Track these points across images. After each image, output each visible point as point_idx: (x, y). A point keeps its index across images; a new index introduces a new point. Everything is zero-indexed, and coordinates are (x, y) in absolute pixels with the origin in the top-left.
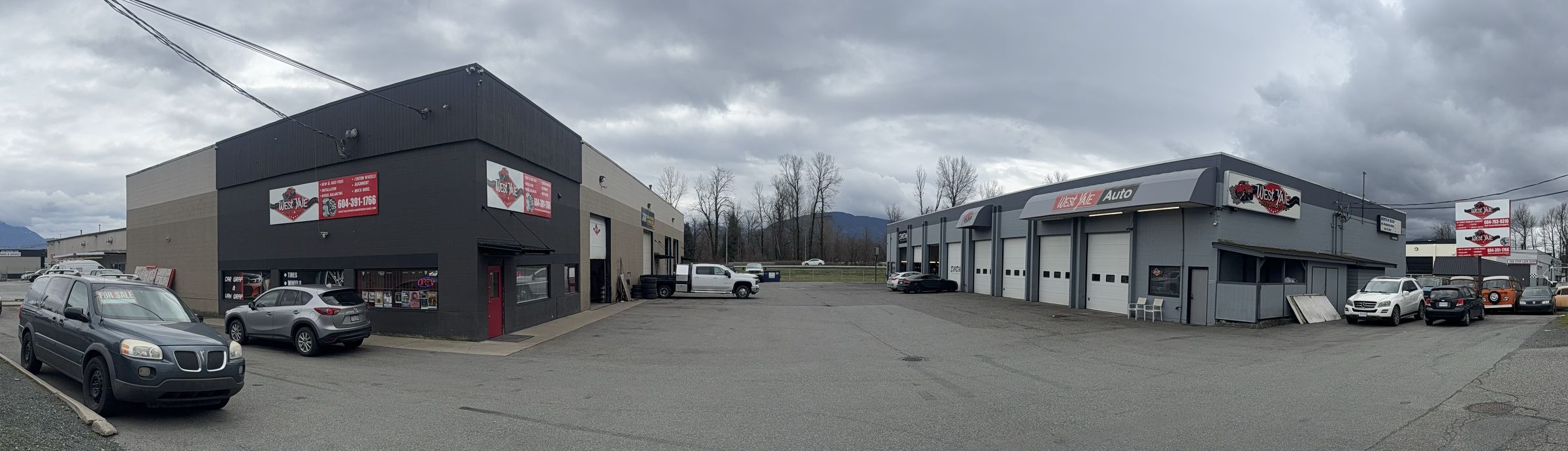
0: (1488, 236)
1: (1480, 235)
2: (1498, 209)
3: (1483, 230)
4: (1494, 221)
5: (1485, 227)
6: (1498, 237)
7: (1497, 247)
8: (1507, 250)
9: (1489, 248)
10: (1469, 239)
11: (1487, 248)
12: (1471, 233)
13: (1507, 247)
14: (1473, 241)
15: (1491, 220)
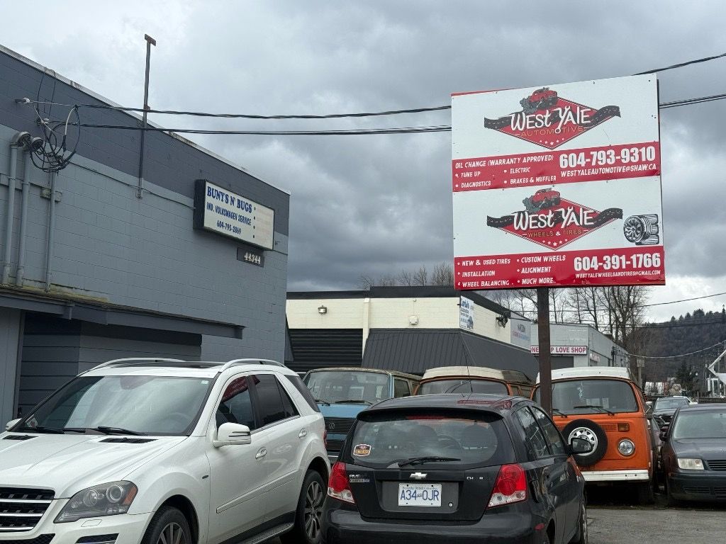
0: (576, 209)
1: (545, 210)
2: (613, 111)
3: (557, 188)
4: (600, 157)
5: (561, 180)
6: (616, 213)
7: (611, 252)
8: (655, 260)
9: (582, 254)
10: (504, 223)
11: (572, 255)
12: (511, 200)
13: (651, 250)
14: (519, 232)
15: (588, 152)
